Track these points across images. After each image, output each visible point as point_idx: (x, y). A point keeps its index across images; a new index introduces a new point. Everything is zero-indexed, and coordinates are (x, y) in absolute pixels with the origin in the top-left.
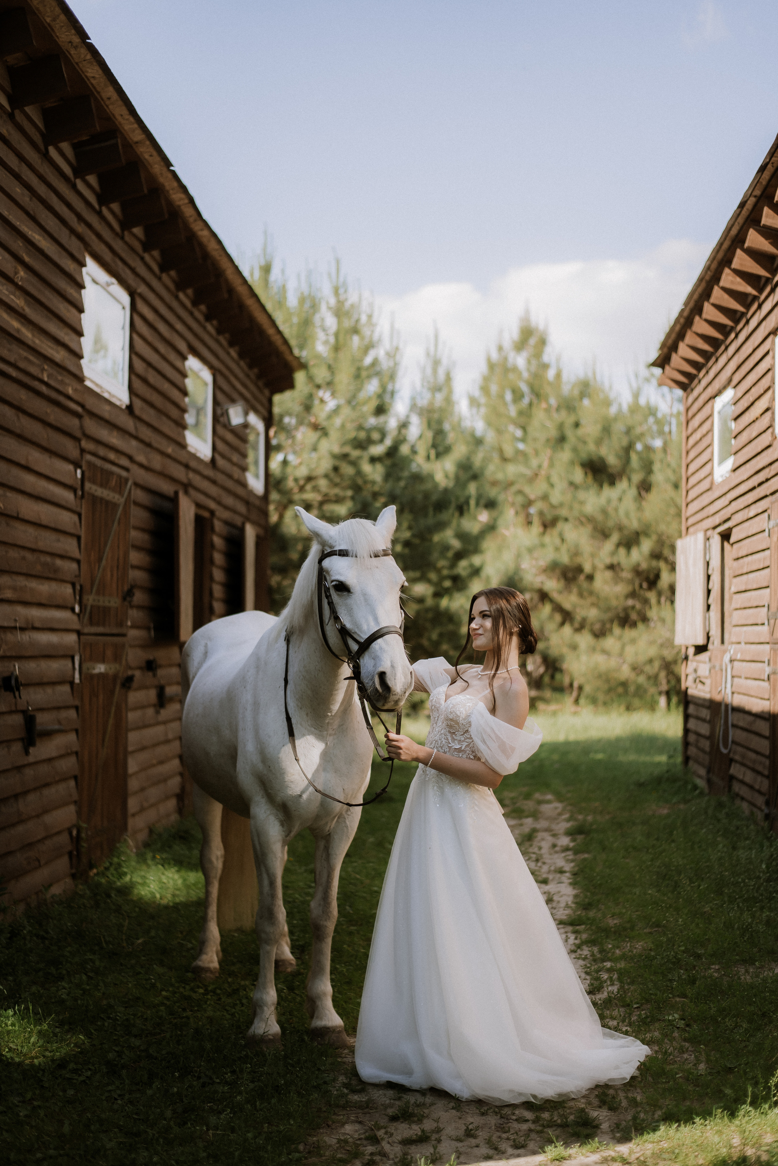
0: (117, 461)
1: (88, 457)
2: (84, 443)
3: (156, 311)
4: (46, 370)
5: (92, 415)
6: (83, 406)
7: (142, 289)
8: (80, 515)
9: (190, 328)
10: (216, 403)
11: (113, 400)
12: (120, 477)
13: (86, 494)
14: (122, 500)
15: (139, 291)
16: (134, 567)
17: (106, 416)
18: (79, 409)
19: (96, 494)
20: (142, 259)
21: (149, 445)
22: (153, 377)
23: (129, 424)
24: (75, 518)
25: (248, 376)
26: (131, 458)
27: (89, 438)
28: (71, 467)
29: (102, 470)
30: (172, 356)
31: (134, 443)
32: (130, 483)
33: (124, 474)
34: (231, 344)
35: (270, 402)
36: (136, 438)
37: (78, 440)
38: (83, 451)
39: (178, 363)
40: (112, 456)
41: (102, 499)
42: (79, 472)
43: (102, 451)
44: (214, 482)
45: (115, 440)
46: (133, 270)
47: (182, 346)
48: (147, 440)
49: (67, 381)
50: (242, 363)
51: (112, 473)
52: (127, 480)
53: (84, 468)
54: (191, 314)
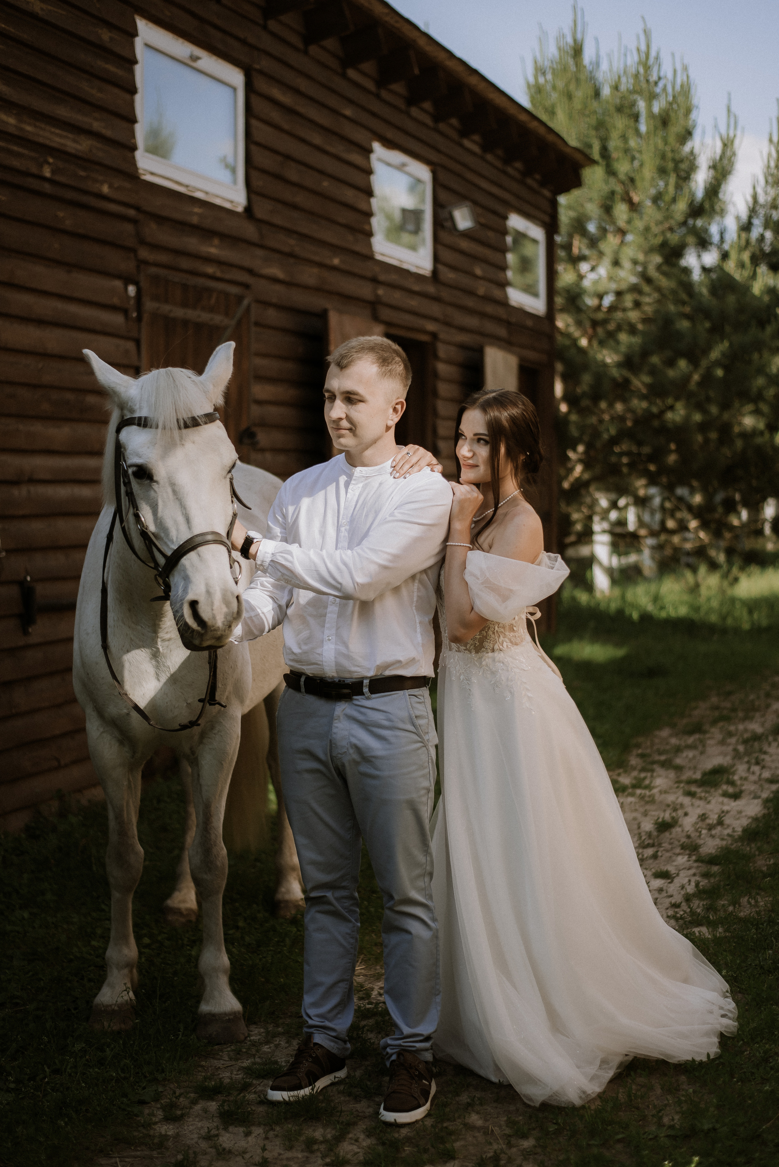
0: (219, 274)
1: (153, 270)
2: (144, 253)
3: (297, 92)
4: (49, 163)
5: (160, 219)
6: (138, 209)
7: (265, 64)
8: (138, 342)
9: (374, 114)
10: (438, 205)
11: (218, 202)
12: (227, 295)
13: (146, 317)
14: (233, 323)
15: (257, 67)
16: (259, 403)
17: (195, 220)
18: (132, 212)
19: (172, 315)
20: (265, 28)
21: (291, 255)
22: (292, 173)
23: (250, 231)
24: (131, 346)
25: (505, 173)
26: (250, 272)
27: (156, 247)
28: (118, 284)
29: (185, 287)
30: (338, 148)
31: (260, 252)
32: (246, 302)
33: (234, 290)
34: (464, 133)
35: (554, 204)
36: (262, 247)
37: (134, 251)
38: (142, 263)
39: (356, 158)
40: (210, 270)
41: (185, 323)
42: (132, 290)
43: (185, 263)
44: (437, 299)
45: (213, 250)
46: (244, 42)
47: (359, 135)
48: (286, 249)
49: (101, 178)
50: (489, 157)
51: (209, 290)
52: (240, 299)
53: (142, 284)
54: (378, 96)
